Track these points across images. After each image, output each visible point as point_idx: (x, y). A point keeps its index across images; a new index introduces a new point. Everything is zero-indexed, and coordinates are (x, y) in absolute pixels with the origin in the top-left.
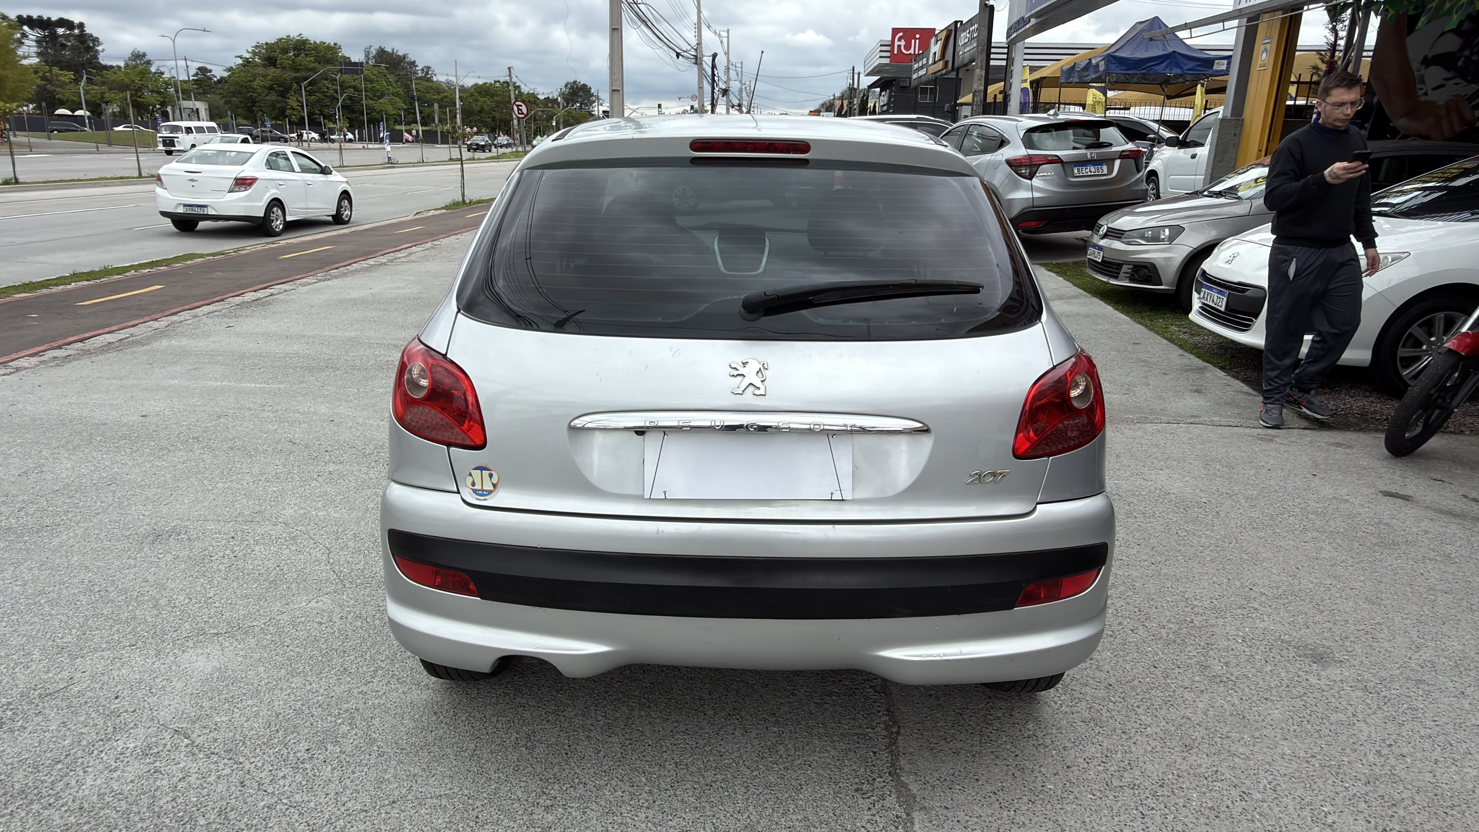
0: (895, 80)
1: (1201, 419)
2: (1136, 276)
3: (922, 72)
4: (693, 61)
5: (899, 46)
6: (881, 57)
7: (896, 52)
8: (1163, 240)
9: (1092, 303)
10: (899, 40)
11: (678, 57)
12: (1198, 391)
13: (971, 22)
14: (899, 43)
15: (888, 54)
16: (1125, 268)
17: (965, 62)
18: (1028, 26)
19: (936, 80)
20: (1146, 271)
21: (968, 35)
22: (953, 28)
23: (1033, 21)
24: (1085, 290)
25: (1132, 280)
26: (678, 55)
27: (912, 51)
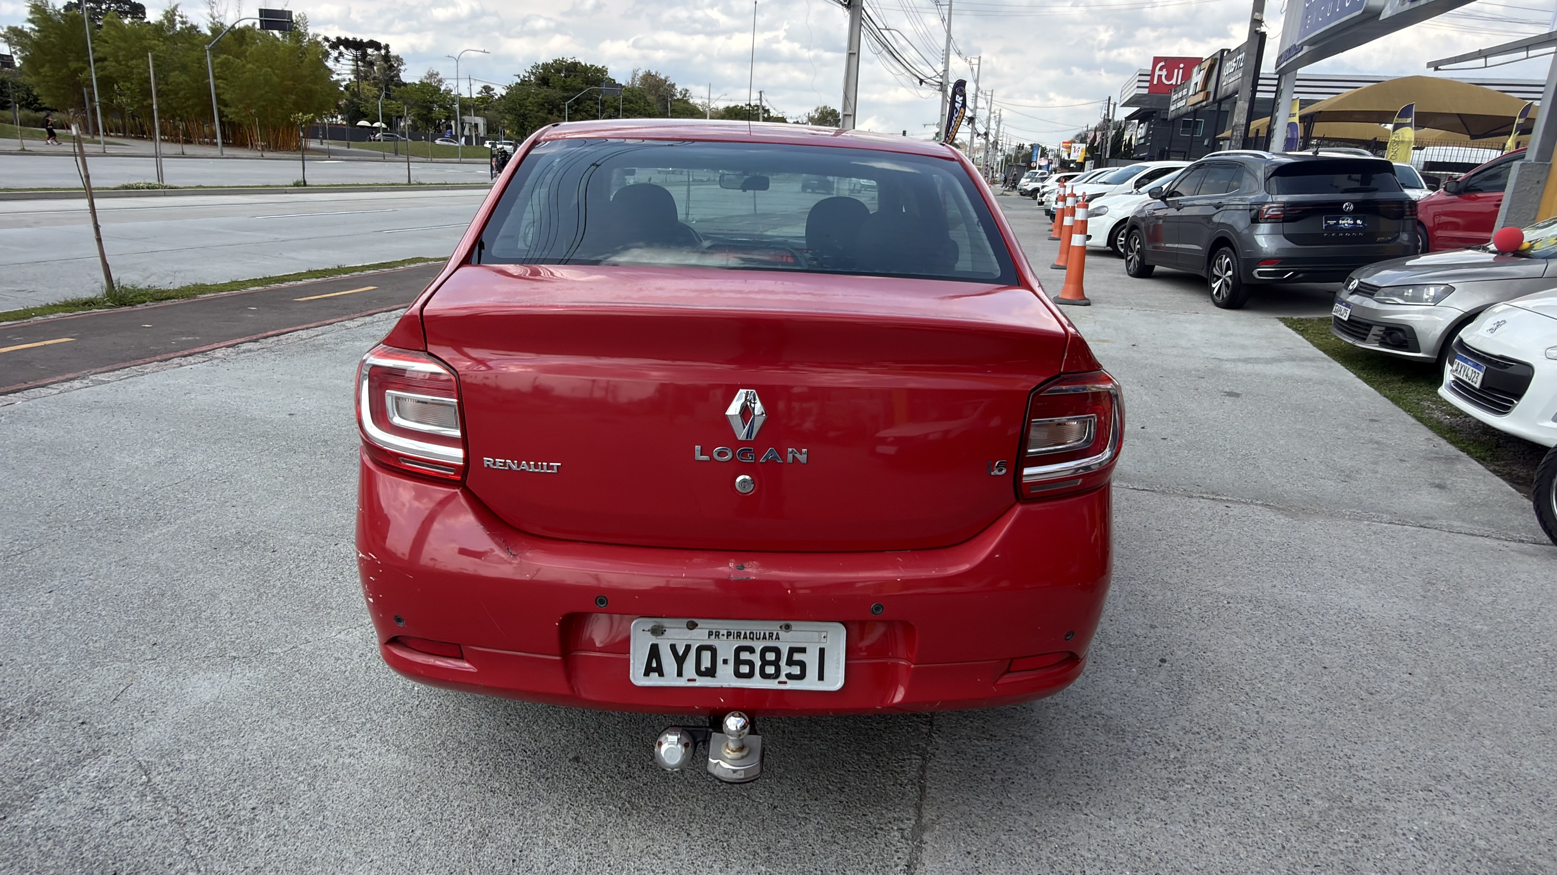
0: (1155, 112)
1: (1435, 522)
2: (1388, 340)
3: (1181, 104)
4: (938, 88)
5: (1160, 76)
6: (1138, 87)
7: (1155, 82)
8: (1427, 300)
9: (1330, 367)
10: (1161, 69)
11: (921, 84)
12: (1441, 487)
13: (1238, 50)
14: (1160, 73)
15: (1147, 84)
16: (1375, 330)
17: (1229, 93)
18: (1299, 55)
19: (1196, 112)
20: (1400, 334)
21: (1234, 65)
22: (1218, 56)
23: (1306, 49)
24: (1325, 351)
25: (1383, 344)
26: (921, 81)
27: (1173, 82)
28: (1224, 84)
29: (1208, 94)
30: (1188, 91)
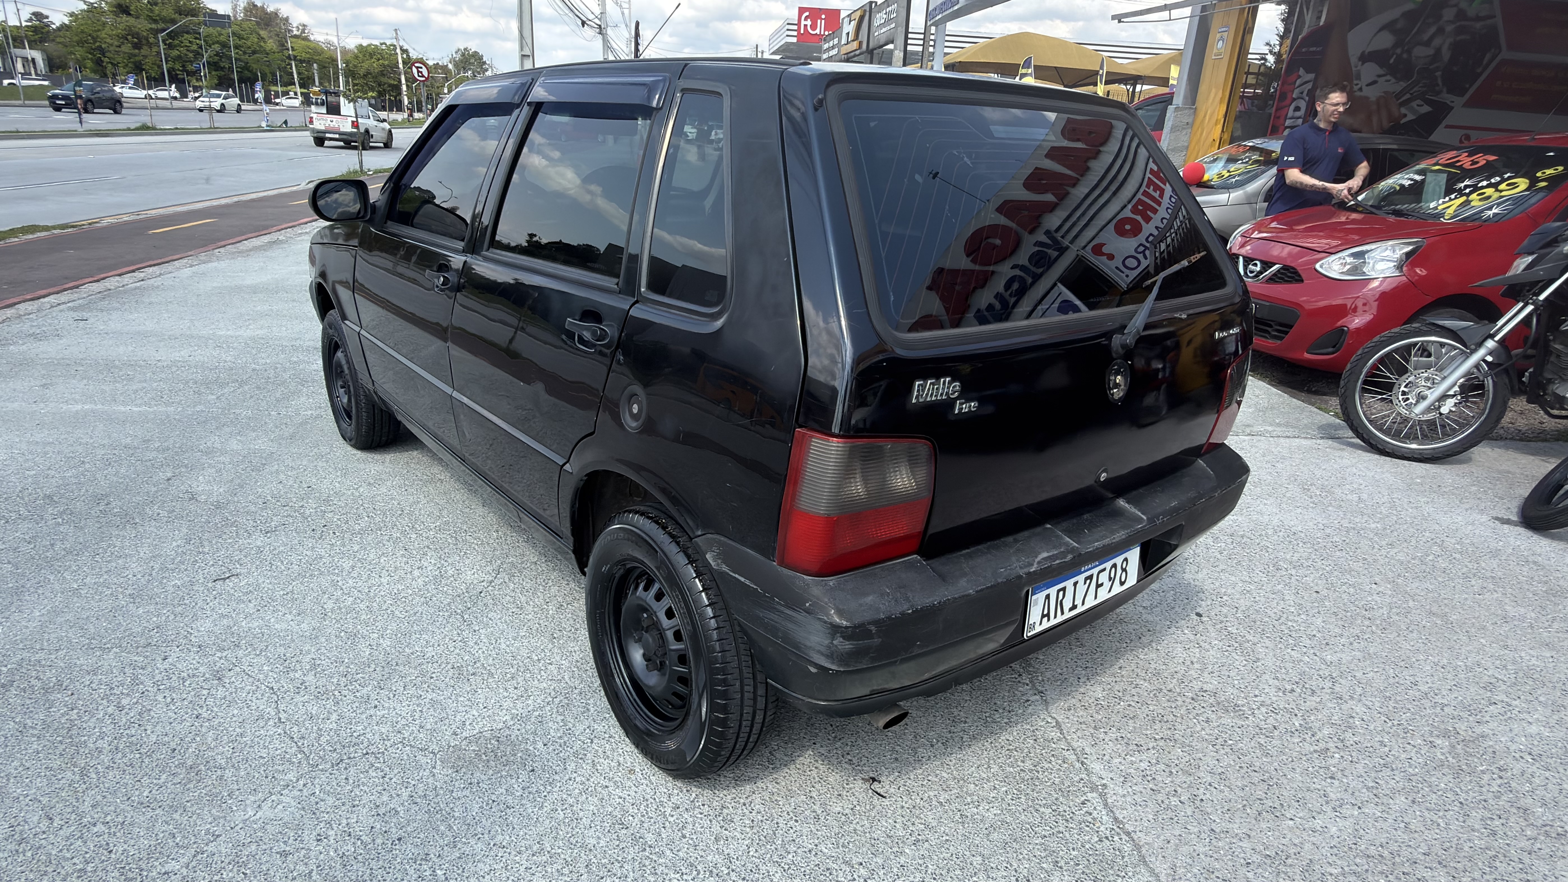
3: (833, 52)
4: (598, 30)
5: (806, 26)
6: (787, 36)
7: (802, 32)
10: (806, 19)
14: (806, 23)
15: (795, 33)
17: (881, 43)
18: (956, 8)
21: (885, 16)
22: (867, 8)
23: (962, 2)
26: (583, 23)
27: (817, 31)
28: (876, 34)
29: (861, 43)
30: (840, 41)
